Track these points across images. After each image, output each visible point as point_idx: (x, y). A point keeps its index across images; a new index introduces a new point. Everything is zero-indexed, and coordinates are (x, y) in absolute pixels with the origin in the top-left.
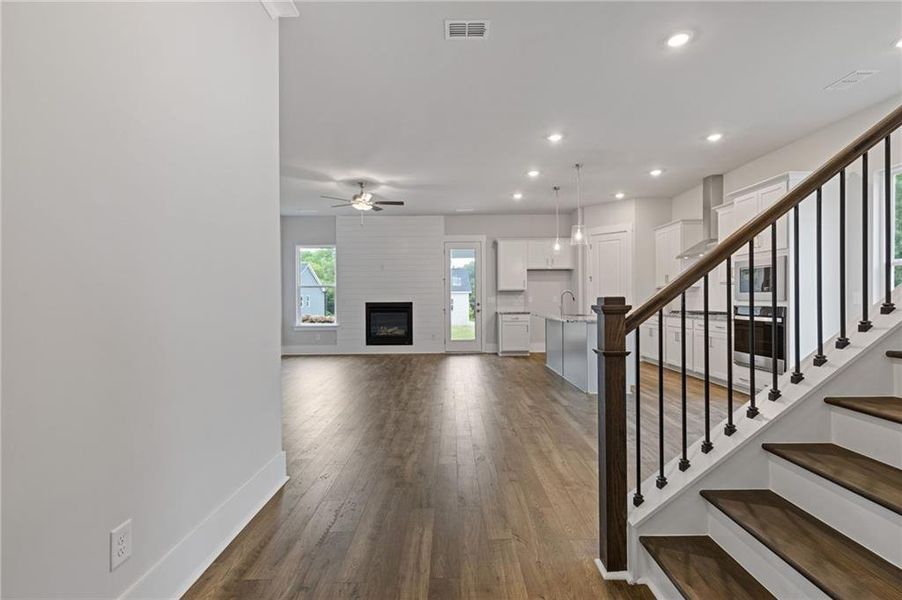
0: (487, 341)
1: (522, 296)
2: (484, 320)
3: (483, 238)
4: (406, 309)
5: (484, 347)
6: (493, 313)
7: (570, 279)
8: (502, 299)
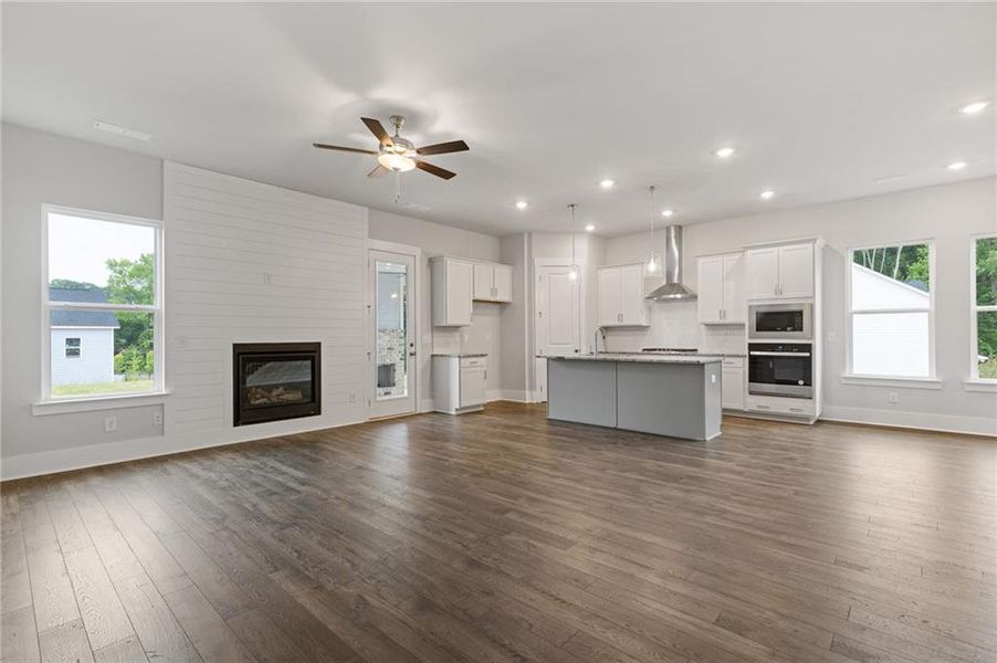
0: (423, 398)
1: (457, 334)
2: (419, 367)
3: (417, 252)
4: (309, 354)
5: (419, 407)
6: (428, 357)
7: (501, 314)
8: (440, 338)
